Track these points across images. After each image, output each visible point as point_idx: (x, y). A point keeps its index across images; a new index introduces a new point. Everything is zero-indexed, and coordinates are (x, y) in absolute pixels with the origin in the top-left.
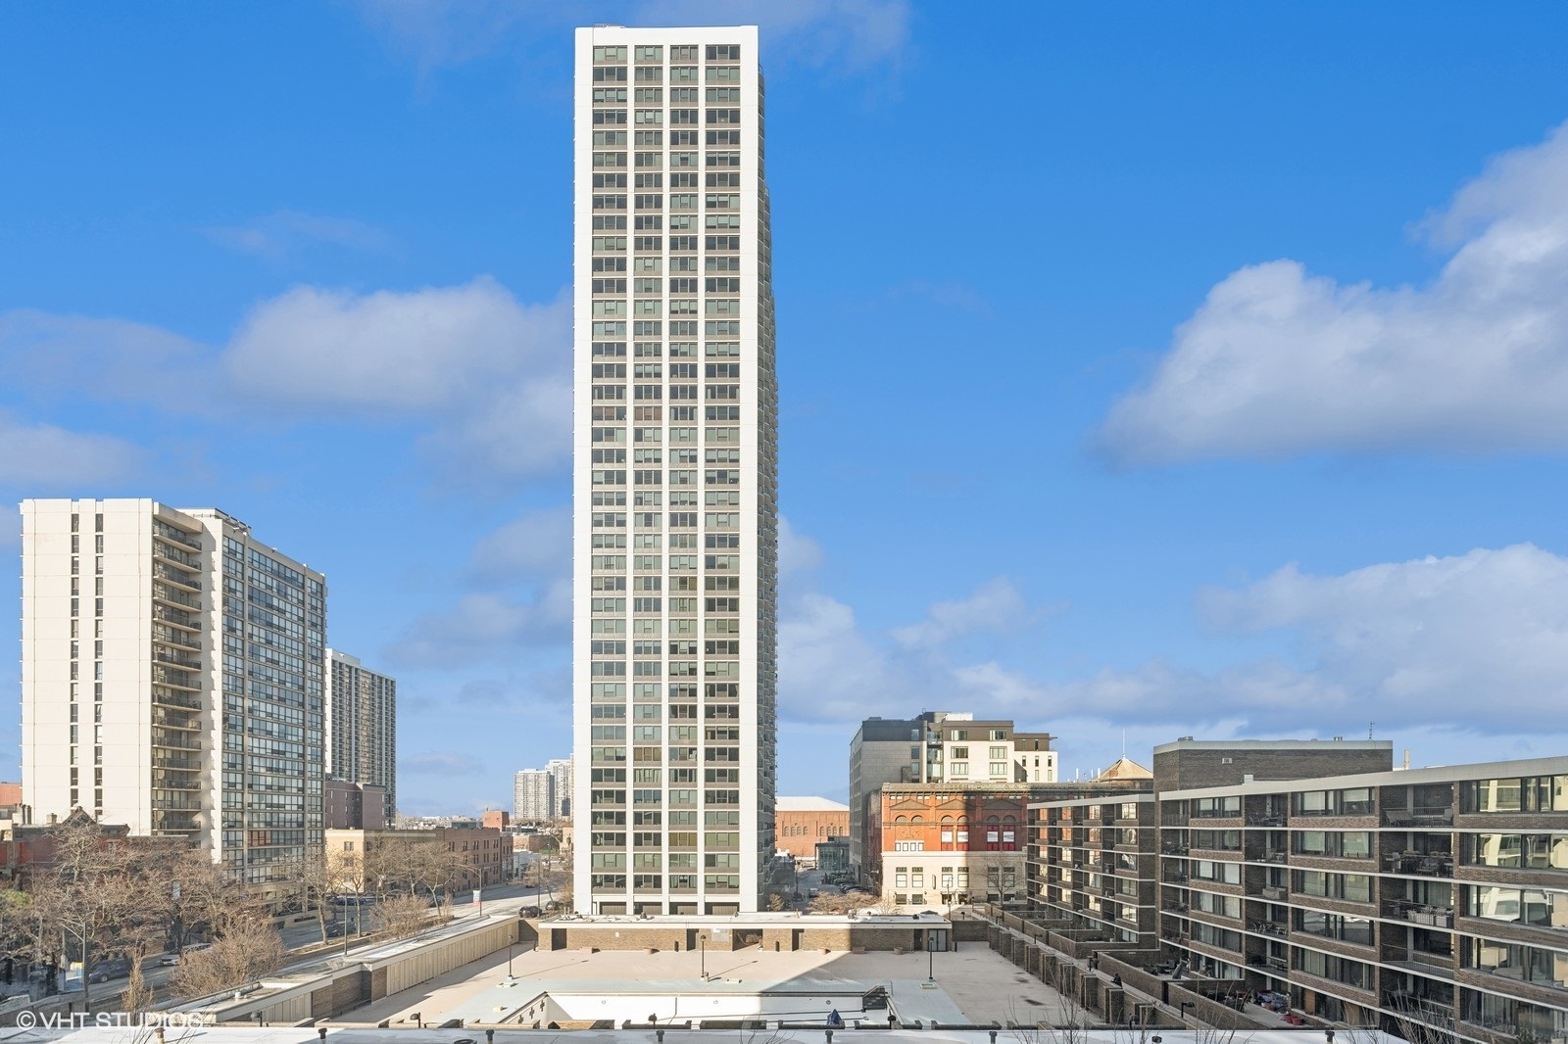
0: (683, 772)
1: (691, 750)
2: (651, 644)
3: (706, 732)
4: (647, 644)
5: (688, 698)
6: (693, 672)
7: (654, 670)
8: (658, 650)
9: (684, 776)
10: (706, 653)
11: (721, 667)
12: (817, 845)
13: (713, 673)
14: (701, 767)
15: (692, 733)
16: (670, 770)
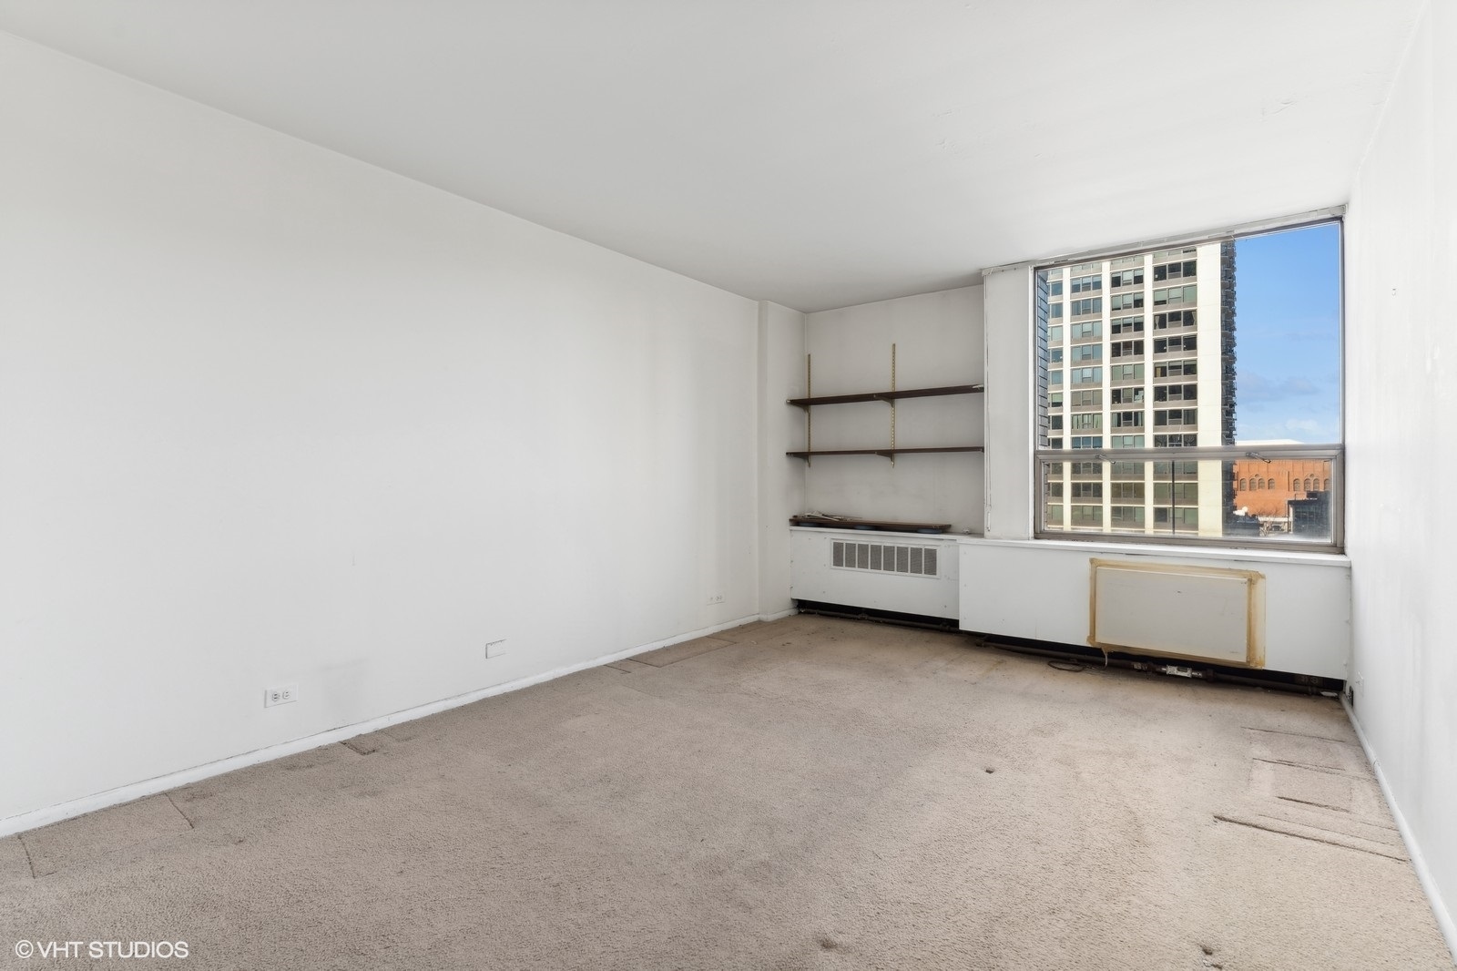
0: (1128, 416)
1: (1137, 391)
2: (1090, 280)
3: (1155, 369)
4: (1086, 281)
5: (1133, 333)
6: (1139, 303)
7: (1092, 307)
8: (1098, 285)
9: (1129, 420)
10: (1156, 280)
11: (1174, 294)
12: (1290, 502)
13: (1164, 302)
14: (1149, 407)
15: (1138, 372)
16: (1112, 414)
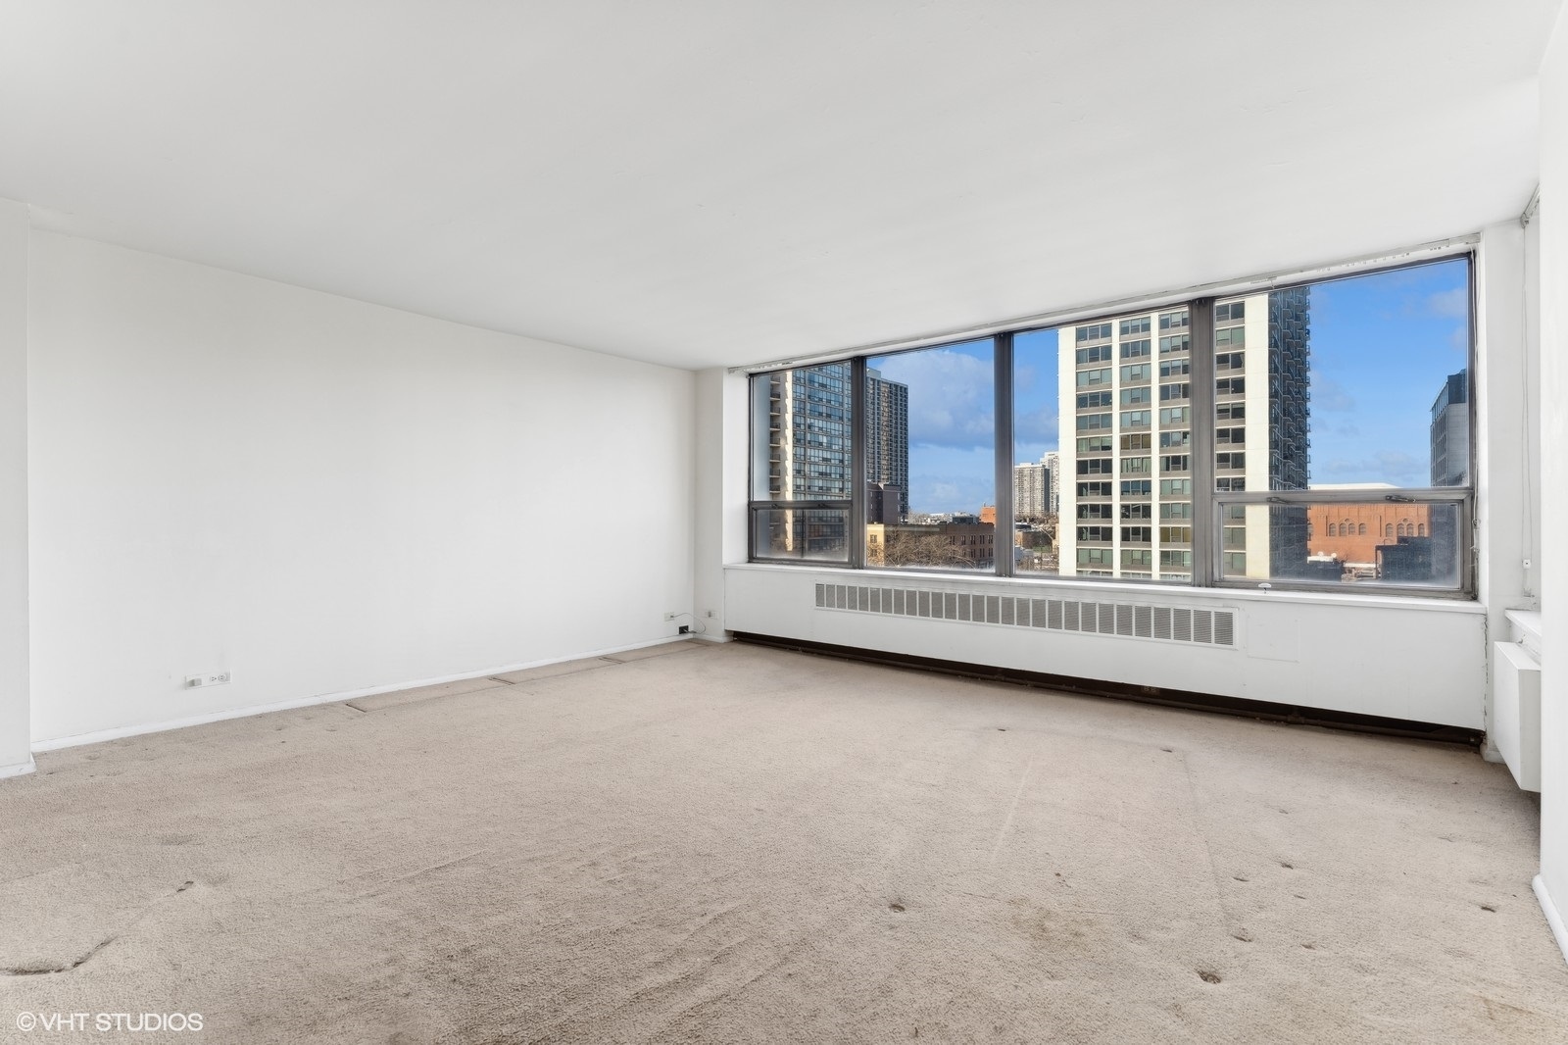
0: (1176, 460)
7: (1141, 350)
8: (1147, 328)
12: (1378, 548)
16: (1161, 457)
